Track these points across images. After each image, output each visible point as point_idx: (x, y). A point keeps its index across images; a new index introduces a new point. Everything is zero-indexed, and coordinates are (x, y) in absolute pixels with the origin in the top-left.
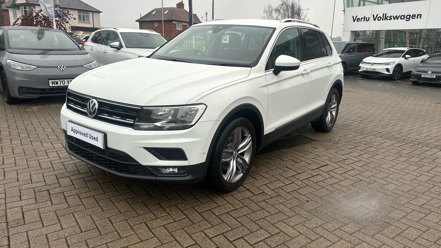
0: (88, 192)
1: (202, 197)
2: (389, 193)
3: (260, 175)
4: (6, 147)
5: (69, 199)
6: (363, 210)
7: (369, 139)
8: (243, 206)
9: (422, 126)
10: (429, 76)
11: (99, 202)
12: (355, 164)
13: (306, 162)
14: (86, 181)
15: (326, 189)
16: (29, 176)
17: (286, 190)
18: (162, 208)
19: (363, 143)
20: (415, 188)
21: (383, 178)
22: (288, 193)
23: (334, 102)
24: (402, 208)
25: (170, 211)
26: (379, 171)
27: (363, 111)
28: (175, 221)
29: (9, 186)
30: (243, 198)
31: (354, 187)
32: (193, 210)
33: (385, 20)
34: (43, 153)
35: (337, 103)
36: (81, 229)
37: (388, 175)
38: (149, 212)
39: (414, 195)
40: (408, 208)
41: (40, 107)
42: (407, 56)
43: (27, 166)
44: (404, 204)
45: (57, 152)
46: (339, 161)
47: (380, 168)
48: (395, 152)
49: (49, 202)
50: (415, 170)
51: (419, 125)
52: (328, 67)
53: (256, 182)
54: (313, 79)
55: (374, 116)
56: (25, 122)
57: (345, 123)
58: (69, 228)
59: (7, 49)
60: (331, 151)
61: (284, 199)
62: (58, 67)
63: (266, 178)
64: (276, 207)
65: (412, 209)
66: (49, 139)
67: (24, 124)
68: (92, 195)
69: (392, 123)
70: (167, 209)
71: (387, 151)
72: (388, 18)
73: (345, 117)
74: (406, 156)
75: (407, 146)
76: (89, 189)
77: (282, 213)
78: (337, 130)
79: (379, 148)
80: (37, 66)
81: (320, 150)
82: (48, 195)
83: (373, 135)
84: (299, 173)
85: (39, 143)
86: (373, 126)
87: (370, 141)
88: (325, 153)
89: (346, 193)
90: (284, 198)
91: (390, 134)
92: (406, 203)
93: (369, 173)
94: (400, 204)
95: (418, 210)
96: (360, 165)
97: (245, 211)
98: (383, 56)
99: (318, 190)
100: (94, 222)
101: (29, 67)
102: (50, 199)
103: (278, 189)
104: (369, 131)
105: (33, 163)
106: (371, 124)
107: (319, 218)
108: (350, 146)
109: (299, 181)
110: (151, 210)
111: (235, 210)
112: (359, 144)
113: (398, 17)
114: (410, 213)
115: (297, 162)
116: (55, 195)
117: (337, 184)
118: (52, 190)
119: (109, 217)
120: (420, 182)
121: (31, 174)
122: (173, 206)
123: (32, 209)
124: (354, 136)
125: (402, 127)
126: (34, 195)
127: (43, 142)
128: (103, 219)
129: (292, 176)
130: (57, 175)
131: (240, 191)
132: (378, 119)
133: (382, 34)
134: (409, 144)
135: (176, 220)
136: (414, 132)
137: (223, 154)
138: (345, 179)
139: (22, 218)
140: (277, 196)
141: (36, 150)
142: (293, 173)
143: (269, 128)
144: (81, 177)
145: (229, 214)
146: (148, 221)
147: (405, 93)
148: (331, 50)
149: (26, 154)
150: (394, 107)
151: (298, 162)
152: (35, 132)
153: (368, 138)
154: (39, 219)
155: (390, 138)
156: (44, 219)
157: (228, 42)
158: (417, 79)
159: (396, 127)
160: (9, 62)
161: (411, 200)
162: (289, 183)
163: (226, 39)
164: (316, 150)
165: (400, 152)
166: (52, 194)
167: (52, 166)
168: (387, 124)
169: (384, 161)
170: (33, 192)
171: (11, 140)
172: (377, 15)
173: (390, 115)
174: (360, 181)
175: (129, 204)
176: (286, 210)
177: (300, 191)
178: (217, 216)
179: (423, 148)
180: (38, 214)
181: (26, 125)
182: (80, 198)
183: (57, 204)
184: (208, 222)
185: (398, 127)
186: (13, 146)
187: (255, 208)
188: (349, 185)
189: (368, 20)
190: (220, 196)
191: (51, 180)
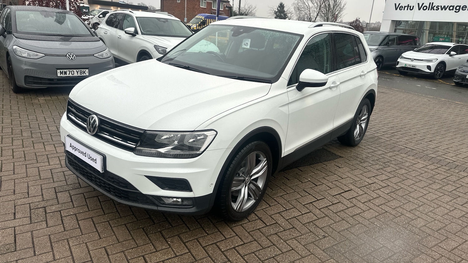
0: (87, 211)
1: (208, 225)
2: (417, 231)
3: (274, 200)
4: (7, 148)
5: (66, 220)
6: (385, 252)
7: (401, 157)
8: (252, 240)
9: (461, 143)
11: (97, 226)
12: (382, 190)
13: (327, 185)
14: (86, 198)
15: (346, 221)
16: (27, 188)
17: (302, 221)
18: (163, 237)
19: (393, 162)
20: (446, 225)
21: (411, 211)
22: (303, 224)
23: (365, 113)
24: (430, 252)
25: (172, 242)
26: (408, 201)
27: (397, 120)
28: (177, 256)
29: (4, 200)
30: (253, 229)
31: (378, 221)
32: (197, 242)
33: (431, 10)
34: (45, 158)
35: (368, 115)
36: (75, 260)
37: (418, 207)
38: (150, 242)
39: (445, 236)
40: (436, 252)
41: (48, 98)
42: (452, 53)
43: (25, 174)
44: (432, 247)
45: (59, 158)
46: (364, 185)
47: (409, 197)
48: (428, 177)
49: (44, 223)
50: (449, 202)
51: (458, 142)
52: (360, 76)
53: (269, 209)
54: (342, 92)
55: (409, 127)
56: (29, 117)
57: (376, 135)
58: (62, 258)
59: (14, 34)
60: (357, 172)
61: (299, 233)
62: (67, 55)
63: (281, 205)
64: (289, 243)
65: (440, 254)
66: (52, 140)
67: (28, 119)
68: (91, 217)
69: (428, 138)
70: (169, 240)
71: (419, 175)
72: (435, 8)
73: (376, 127)
74: (440, 182)
75: (442, 170)
76: (88, 207)
77: (295, 251)
78: (365, 144)
79: (410, 170)
80: (45, 54)
81: (344, 170)
82: (44, 213)
83: (405, 152)
84: (318, 199)
85: (41, 146)
86: (406, 141)
87: (401, 160)
88: (349, 175)
89: (368, 228)
90: (299, 231)
91: (424, 152)
92: (434, 246)
93: (396, 204)
94: (428, 246)
95: (447, 256)
96: (387, 191)
97: (254, 246)
98: (425, 51)
99: (338, 222)
100: (89, 252)
101: (37, 55)
102: (46, 219)
103: (293, 219)
104: (401, 147)
105: (33, 171)
106: (404, 138)
107: (334, 259)
108: (377, 167)
109: (317, 210)
110: (152, 240)
111: (243, 244)
112: (388, 163)
113: (446, 7)
114: (438, 259)
115: (317, 185)
116: (51, 214)
117: (359, 215)
118: (49, 207)
119: (106, 246)
120: (452, 219)
121: (29, 185)
122: (176, 235)
123: (25, 232)
124: (384, 153)
125: (439, 144)
126: (29, 213)
127: (45, 144)
128: (99, 248)
129: (310, 203)
130: (56, 188)
131: (251, 220)
132: (412, 132)
133: (427, 25)
134: (444, 167)
135: (178, 254)
136: (452, 152)
137: (234, 182)
138: (368, 210)
139: (13, 242)
140: (292, 228)
141: (37, 155)
142: (311, 199)
143: (287, 149)
144: (81, 192)
145: (236, 250)
146: (147, 254)
147: (446, 98)
148: (366, 55)
149: (27, 159)
150: (431, 116)
151: (319, 185)
152: (39, 131)
153: (399, 157)
154: (31, 245)
155: (424, 158)
156: (36, 245)
157: (248, 47)
158: (461, 80)
159: (433, 144)
160: (15, 49)
161: (441, 242)
162: (306, 212)
163: (247, 43)
164: (340, 170)
165: (433, 177)
166: (49, 213)
167: (52, 176)
168: (423, 138)
169: (415, 187)
170: (29, 209)
171: (12, 139)
172: (423, 4)
173: (426, 127)
174: (385, 212)
175: (129, 231)
176: (299, 248)
177: (317, 223)
178: (222, 252)
179: (461, 173)
180: (31, 238)
181: (30, 121)
182: (77, 219)
183: (53, 226)
184: (212, 259)
185: (434, 144)
186: (14, 148)
187: (265, 243)
188: (373, 218)
189: (411, 8)
190: (228, 226)
191: (49, 194)
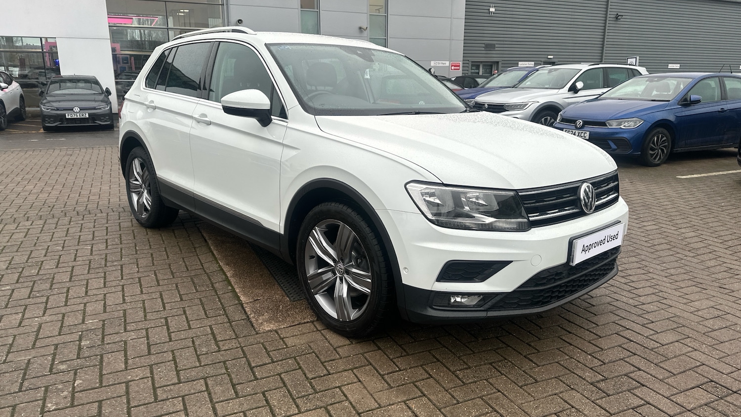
10: (78, 114)
158: (60, 123)
